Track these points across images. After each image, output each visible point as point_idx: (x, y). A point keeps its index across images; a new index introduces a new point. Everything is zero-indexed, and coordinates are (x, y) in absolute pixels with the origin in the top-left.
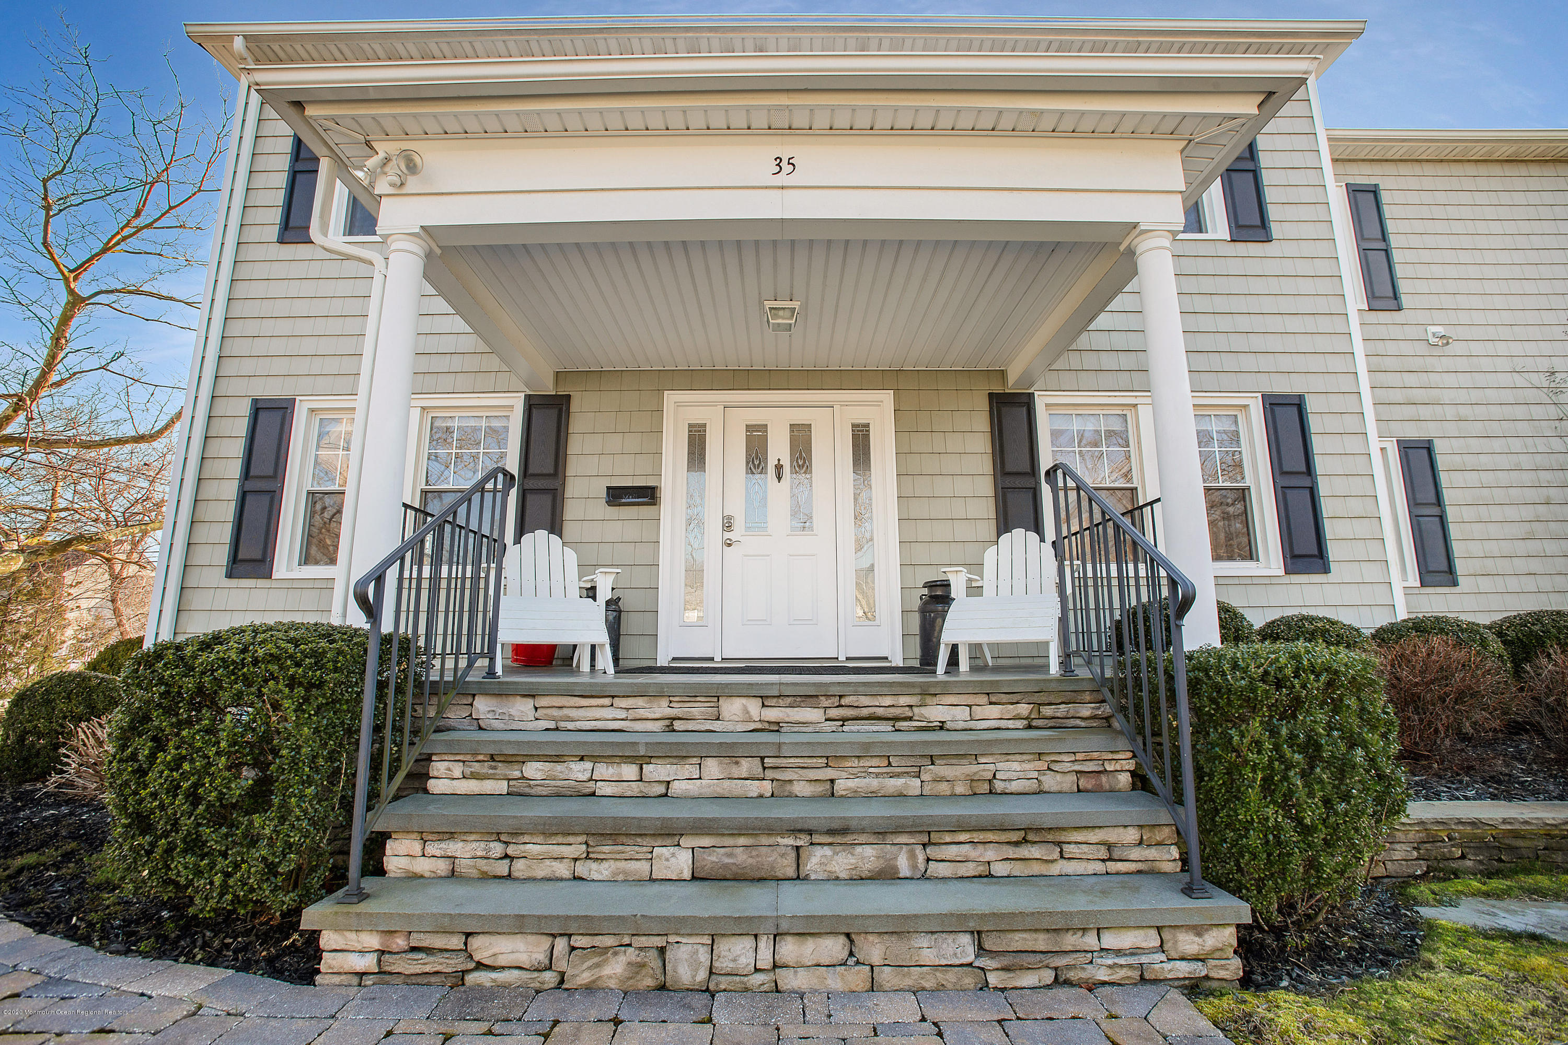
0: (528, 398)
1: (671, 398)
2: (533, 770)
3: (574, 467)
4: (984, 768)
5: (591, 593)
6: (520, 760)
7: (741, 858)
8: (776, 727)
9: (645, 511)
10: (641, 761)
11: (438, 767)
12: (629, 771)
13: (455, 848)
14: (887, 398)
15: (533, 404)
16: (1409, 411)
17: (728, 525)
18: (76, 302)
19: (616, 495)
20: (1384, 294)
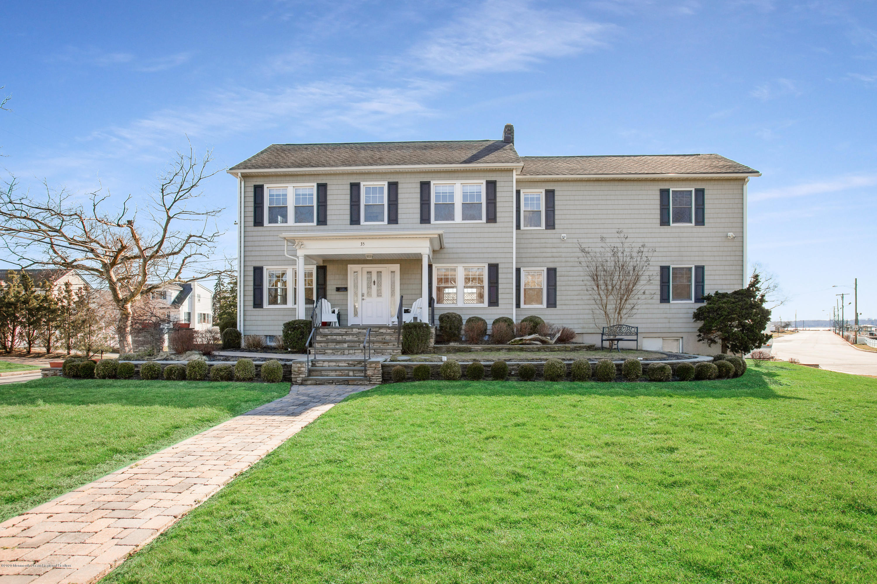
0: (317, 266)
1: (349, 266)
2: (329, 337)
3: (328, 283)
4: (384, 337)
5: (333, 312)
6: (327, 336)
7: (353, 345)
8: (360, 332)
9: (345, 293)
10: (342, 336)
11: (317, 337)
12: (341, 337)
13: (321, 344)
14: (398, 265)
15: (318, 268)
16: (552, 259)
17: (363, 296)
18: (169, 218)
19: (338, 289)
20: (550, 224)
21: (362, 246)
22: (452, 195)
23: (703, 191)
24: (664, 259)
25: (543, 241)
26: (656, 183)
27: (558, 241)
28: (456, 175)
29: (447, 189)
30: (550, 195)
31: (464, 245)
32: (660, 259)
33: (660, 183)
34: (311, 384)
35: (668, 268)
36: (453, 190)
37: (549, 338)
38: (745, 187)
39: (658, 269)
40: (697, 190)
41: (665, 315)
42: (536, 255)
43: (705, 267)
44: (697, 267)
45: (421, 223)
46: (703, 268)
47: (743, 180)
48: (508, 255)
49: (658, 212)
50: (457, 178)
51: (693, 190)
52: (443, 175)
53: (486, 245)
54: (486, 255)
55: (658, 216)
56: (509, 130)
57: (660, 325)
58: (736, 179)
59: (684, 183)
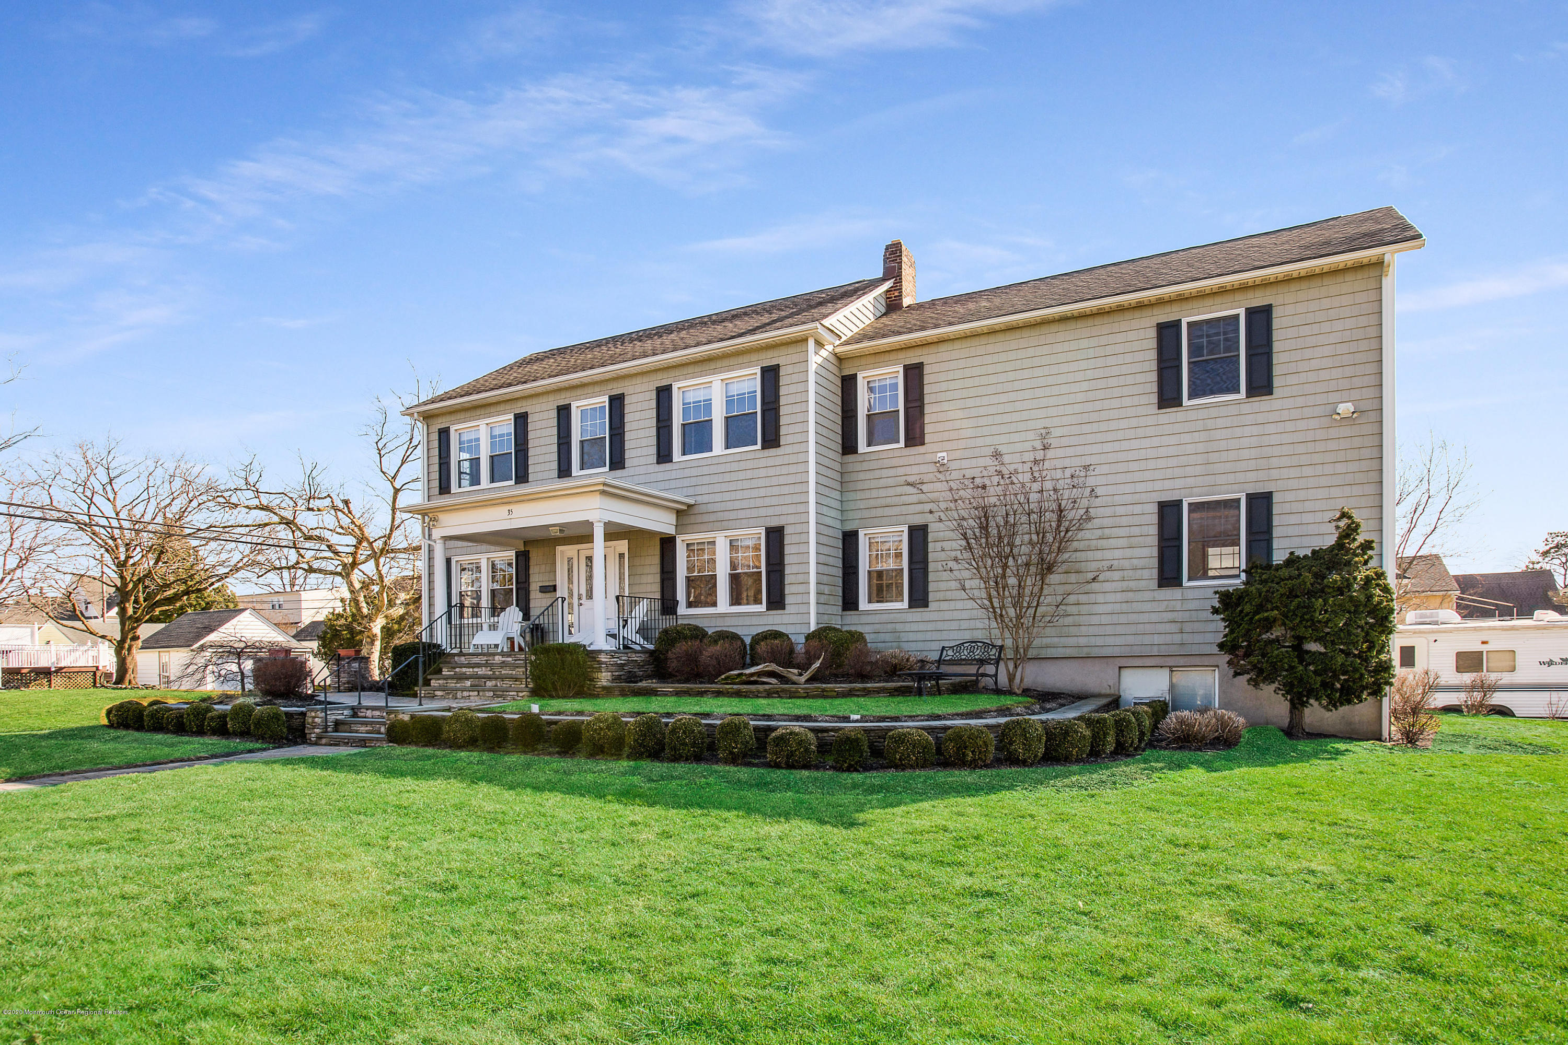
0: (516, 553)
1: (559, 549)
3: (532, 579)
9: (553, 594)
14: (626, 542)
15: (518, 555)
16: (919, 508)
17: (580, 599)
18: (397, 491)
19: (543, 589)
20: (915, 437)
21: (510, 517)
22: (708, 405)
23: (1267, 311)
24: (1168, 484)
25: (901, 471)
26: (1147, 312)
27: (932, 468)
28: (712, 365)
29: (700, 395)
30: (914, 374)
31: (727, 496)
32: (1158, 486)
33: (1156, 311)
34: (325, 745)
35: (1178, 504)
36: (711, 395)
37: (796, 671)
38: (1386, 282)
39: (1154, 509)
40: (1250, 312)
41: (1170, 616)
42: (889, 501)
43: (1275, 495)
44: (1251, 498)
45: (658, 463)
46: (1267, 498)
47: (1379, 265)
48: (801, 508)
49: (1154, 377)
50: (715, 371)
51: (1242, 312)
52: (691, 369)
53: (762, 492)
54: (763, 512)
55: (1154, 388)
56: (894, 253)
57: (1157, 639)
58: (1359, 267)
59: (1218, 300)
